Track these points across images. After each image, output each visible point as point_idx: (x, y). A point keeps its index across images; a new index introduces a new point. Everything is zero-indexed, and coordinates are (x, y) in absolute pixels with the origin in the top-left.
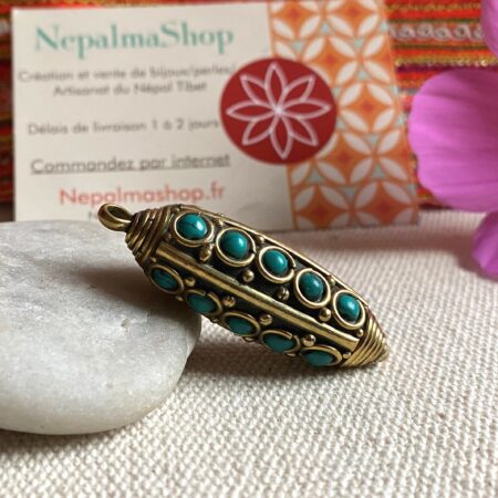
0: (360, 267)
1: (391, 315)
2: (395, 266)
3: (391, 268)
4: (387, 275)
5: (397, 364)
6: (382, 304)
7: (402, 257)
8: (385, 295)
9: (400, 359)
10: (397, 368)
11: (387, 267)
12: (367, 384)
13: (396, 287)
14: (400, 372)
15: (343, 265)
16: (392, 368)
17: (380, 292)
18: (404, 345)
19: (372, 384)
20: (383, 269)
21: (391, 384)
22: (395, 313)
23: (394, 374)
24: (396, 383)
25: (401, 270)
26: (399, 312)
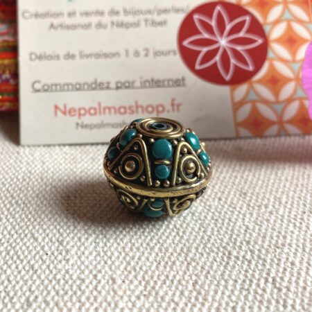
0: (262, 178)
1: (291, 228)
2: (289, 178)
3: (287, 180)
4: (285, 186)
5: (302, 279)
6: (283, 216)
7: (294, 170)
8: (285, 207)
9: (303, 274)
10: (302, 284)
11: (283, 178)
12: (277, 302)
13: (293, 198)
14: (305, 288)
15: (248, 176)
16: (297, 283)
17: (280, 203)
18: (306, 260)
19: (282, 302)
20: (280, 180)
21: (298, 301)
22: (295, 226)
23: (300, 289)
24: (303, 301)
25: (295, 182)
26: (298, 224)
